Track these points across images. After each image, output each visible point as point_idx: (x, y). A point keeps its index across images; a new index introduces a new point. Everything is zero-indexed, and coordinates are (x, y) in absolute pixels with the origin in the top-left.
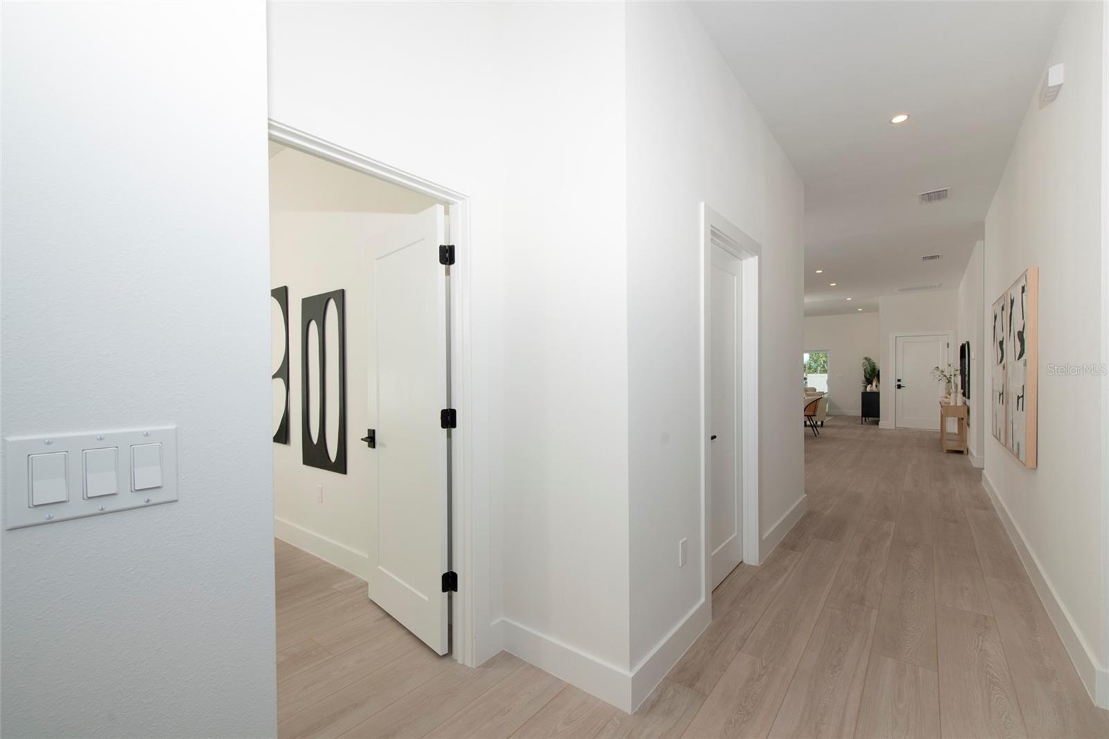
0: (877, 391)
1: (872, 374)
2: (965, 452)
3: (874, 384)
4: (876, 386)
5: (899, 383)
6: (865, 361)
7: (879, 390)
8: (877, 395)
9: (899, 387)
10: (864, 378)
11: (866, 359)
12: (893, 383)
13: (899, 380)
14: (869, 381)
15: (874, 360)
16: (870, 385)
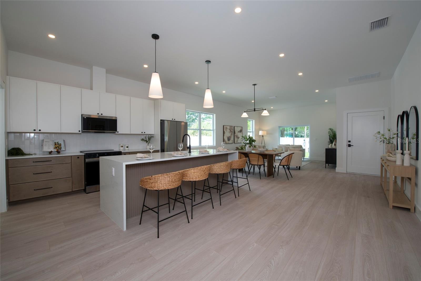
0: (335, 148)
1: (333, 138)
2: (412, 210)
3: (334, 143)
4: (335, 145)
5: (349, 143)
6: (330, 130)
7: (336, 147)
8: (335, 150)
9: (349, 146)
10: (329, 140)
11: (330, 129)
12: (345, 143)
13: (349, 142)
14: (331, 142)
15: (334, 130)
16: (331, 144)
